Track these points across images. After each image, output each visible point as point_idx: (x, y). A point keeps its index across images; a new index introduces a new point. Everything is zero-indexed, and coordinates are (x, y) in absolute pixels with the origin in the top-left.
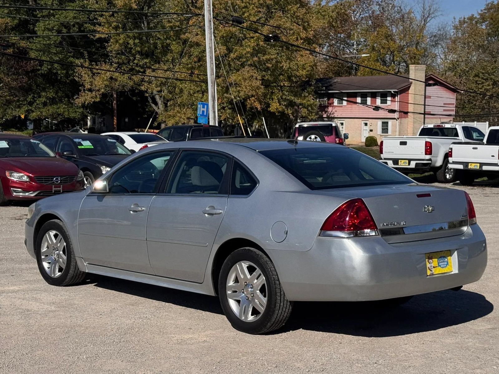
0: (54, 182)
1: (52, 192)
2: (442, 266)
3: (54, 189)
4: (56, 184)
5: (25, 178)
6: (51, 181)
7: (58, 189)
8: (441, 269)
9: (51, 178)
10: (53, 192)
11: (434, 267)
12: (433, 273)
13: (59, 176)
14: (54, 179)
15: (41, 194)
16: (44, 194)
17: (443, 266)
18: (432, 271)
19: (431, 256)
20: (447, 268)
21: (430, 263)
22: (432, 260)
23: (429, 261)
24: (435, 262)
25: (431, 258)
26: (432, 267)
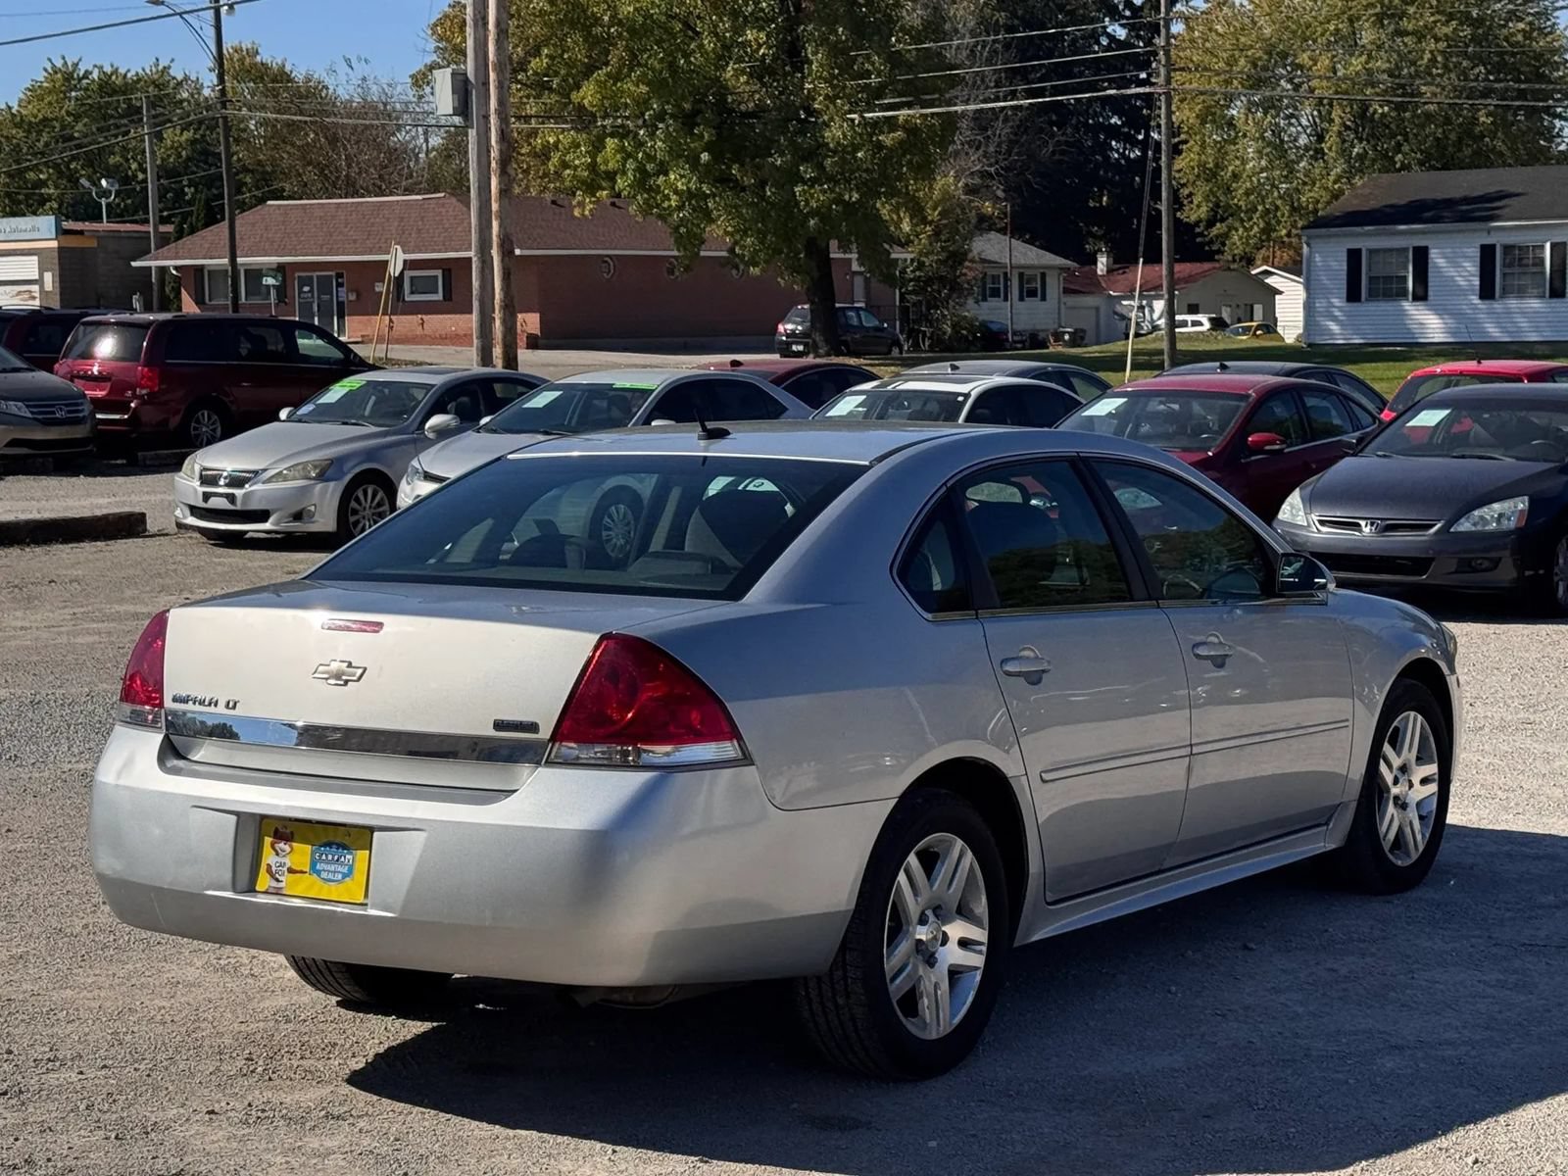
2: (324, 875)
8: (321, 883)
11: (291, 871)
12: (281, 888)
17: (330, 876)
18: (278, 880)
19: (288, 831)
20: (341, 886)
21: (277, 854)
22: (291, 846)
23: (277, 846)
24: (300, 853)
25: (288, 838)
26: (285, 869)
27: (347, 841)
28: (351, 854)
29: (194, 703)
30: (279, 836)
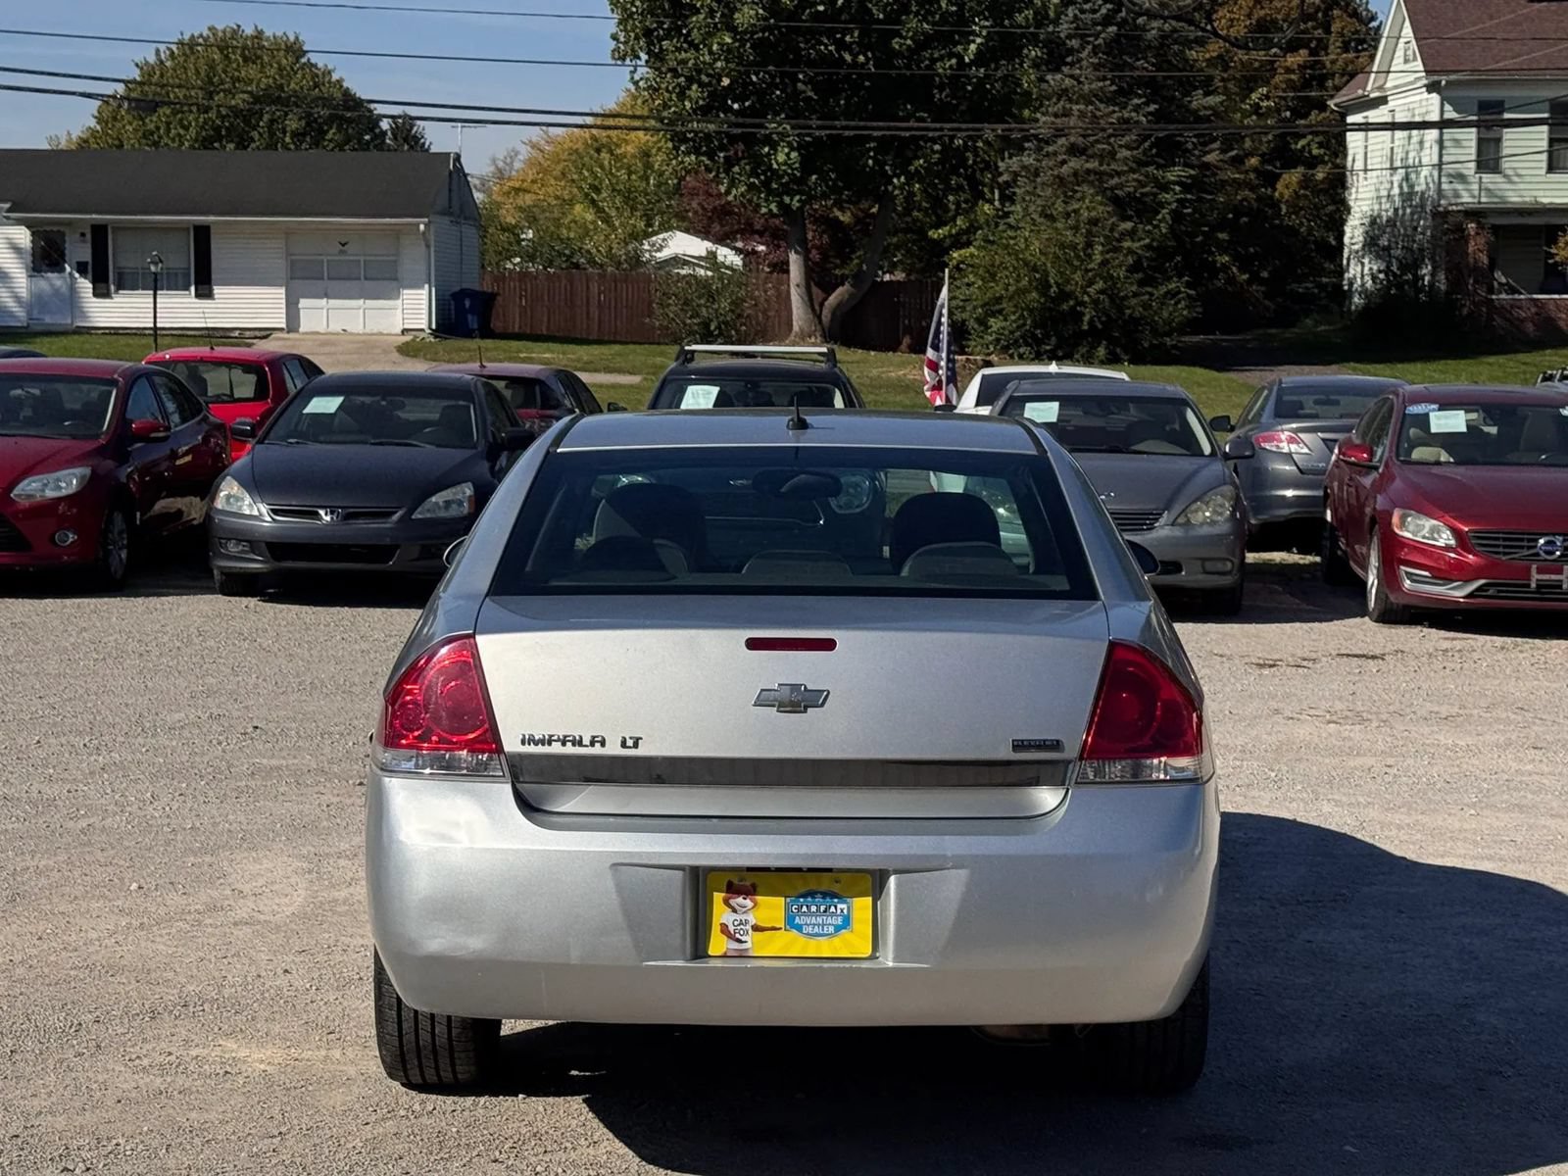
0: (1538, 554)
1: (1529, 586)
2: (808, 930)
3: (1535, 576)
4: (1546, 560)
5: (1445, 538)
6: (1529, 548)
7: (1553, 577)
8: (805, 939)
9: (1529, 540)
10: (1533, 585)
11: (756, 928)
12: (746, 950)
13: (1559, 535)
14: (1542, 541)
15: (1489, 593)
16: (1499, 591)
17: (818, 930)
18: (739, 941)
19: (748, 883)
20: (836, 941)
21: (735, 911)
22: (751, 900)
23: (733, 902)
24: (771, 908)
25: (750, 891)
26: (748, 927)
27: (836, 888)
28: (845, 902)
29: (564, 744)
30: (733, 890)
